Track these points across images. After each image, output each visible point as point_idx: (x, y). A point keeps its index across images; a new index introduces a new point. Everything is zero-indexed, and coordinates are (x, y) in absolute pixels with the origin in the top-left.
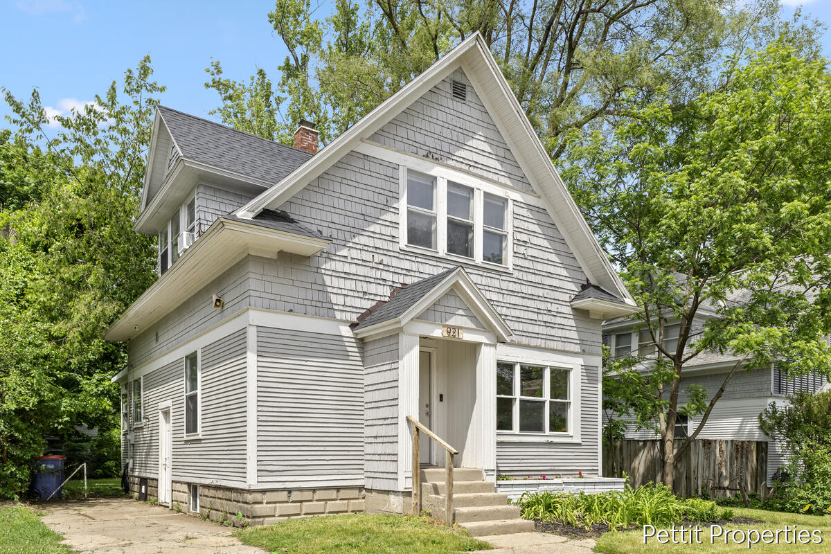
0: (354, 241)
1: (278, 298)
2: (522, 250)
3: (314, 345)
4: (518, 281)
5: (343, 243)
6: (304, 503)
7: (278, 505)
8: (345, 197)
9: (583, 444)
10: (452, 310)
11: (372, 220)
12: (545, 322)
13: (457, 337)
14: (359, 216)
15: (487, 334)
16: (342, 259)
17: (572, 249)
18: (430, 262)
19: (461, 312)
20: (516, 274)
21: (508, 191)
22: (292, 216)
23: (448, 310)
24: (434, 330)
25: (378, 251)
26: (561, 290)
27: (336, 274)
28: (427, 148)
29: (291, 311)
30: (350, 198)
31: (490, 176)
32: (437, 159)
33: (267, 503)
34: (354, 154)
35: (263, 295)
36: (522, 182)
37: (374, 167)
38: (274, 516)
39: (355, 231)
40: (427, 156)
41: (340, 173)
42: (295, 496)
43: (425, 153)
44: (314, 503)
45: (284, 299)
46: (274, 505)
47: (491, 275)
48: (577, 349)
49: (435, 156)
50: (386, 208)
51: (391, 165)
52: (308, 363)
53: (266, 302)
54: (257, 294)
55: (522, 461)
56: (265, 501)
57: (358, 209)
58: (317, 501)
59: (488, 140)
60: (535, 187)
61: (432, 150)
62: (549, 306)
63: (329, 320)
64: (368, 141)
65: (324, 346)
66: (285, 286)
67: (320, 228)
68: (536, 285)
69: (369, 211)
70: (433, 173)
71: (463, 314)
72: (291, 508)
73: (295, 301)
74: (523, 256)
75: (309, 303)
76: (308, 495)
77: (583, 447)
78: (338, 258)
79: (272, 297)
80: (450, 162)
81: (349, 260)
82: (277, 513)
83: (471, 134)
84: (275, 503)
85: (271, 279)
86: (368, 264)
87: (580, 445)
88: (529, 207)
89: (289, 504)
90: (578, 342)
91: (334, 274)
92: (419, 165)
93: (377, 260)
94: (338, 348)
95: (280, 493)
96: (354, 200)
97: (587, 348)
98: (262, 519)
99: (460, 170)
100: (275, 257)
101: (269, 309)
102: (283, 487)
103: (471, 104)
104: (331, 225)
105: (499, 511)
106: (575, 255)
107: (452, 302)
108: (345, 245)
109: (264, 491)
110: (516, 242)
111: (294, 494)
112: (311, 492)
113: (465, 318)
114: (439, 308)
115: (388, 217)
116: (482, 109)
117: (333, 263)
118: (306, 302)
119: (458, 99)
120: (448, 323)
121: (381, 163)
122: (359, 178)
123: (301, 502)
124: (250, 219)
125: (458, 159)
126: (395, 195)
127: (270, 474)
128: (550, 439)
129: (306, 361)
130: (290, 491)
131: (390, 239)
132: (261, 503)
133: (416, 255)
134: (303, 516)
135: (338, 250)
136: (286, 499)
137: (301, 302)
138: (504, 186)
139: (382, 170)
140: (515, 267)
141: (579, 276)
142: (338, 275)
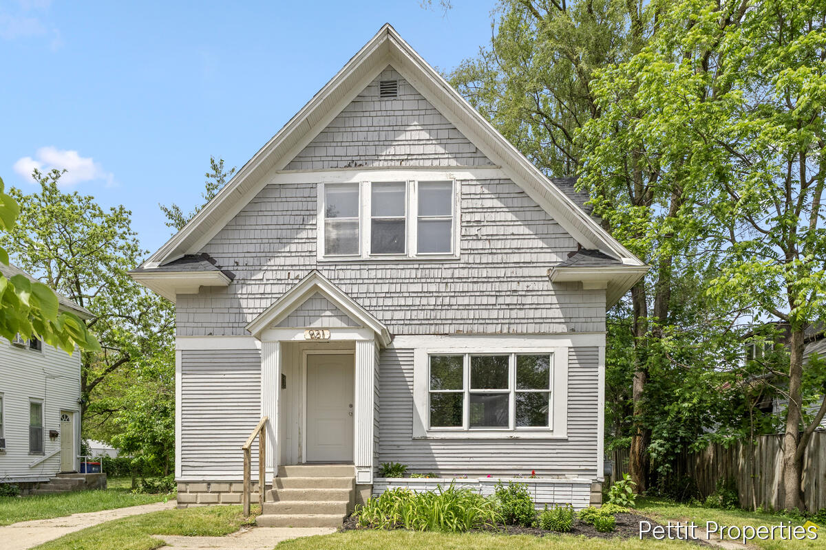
0: (268, 264)
1: (200, 325)
2: (474, 231)
3: (231, 360)
4: (468, 266)
5: (259, 268)
6: (222, 494)
7: (199, 494)
8: (261, 227)
9: (570, 439)
10: (317, 313)
11: (289, 241)
12: (508, 305)
13: (322, 338)
14: (275, 241)
15: (361, 331)
16: (257, 282)
17: (552, 215)
18: (353, 267)
19: (328, 313)
20: (465, 258)
21: (452, 173)
22: (211, 256)
23: (312, 313)
24: (295, 335)
25: (294, 268)
26: (535, 265)
27: (251, 296)
28: (350, 158)
29: (211, 334)
30: (266, 227)
31: (428, 163)
32: (360, 165)
33: (190, 492)
34: (269, 187)
35: (187, 325)
36: (476, 157)
37: (289, 193)
38: (196, 503)
39: (270, 255)
40: (349, 166)
41: (257, 208)
42: (214, 487)
43: (346, 164)
44: (231, 494)
45: (204, 325)
46: (195, 494)
47: (429, 266)
48: (563, 328)
49: (359, 163)
50: (302, 226)
51: (308, 186)
52: (226, 376)
53: (190, 330)
54: (183, 325)
55: (472, 459)
56: (188, 491)
57: (274, 234)
58: (234, 492)
59: (425, 127)
60: (491, 158)
61: (354, 158)
62: (514, 286)
63: (246, 337)
64: (284, 171)
65: (241, 360)
66: (205, 314)
67: (237, 260)
68: (495, 265)
69: (284, 234)
70: (354, 180)
71: (330, 314)
72: (210, 497)
73: (214, 325)
74: (475, 238)
75: (226, 325)
76: (225, 487)
77: (570, 443)
78: (254, 282)
79: (195, 325)
80: (376, 164)
81: (265, 282)
82: (199, 501)
83: (403, 127)
84: (197, 492)
85: (194, 310)
86: (283, 282)
87: (566, 440)
88: (484, 182)
89: (209, 494)
90: (563, 320)
91: (250, 296)
92: (339, 177)
93: (292, 276)
94: (254, 360)
95: (200, 485)
96: (270, 227)
97: (578, 327)
98: (185, 505)
99: (388, 168)
100: (196, 292)
101: (192, 335)
102: (202, 479)
103: (403, 98)
104: (247, 255)
105: (318, 506)
106: (557, 220)
107: (317, 305)
108: (260, 270)
109: (187, 483)
110: (465, 224)
111: (212, 485)
112: (228, 485)
113: (335, 318)
114: (302, 313)
115: (304, 234)
116: (417, 97)
117: (249, 287)
118: (224, 325)
119: (386, 99)
120: (312, 326)
121: (297, 187)
122: (274, 207)
123: (219, 492)
124: (156, 267)
125: (387, 158)
126: (312, 213)
127: (193, 469)
128: (515, 435)
129: (224, 375)
130: (209, 483)
131: (307, 254)
132: (186, 492)
133: (336, 264)
134: (221, 504)
135: (254, 275)
136: (206, 490)
137: (219, 325)
138: (449, 168)
139: (299, 193)
140: (463, 252)
141: (566, 243)
142: (253, 297)
